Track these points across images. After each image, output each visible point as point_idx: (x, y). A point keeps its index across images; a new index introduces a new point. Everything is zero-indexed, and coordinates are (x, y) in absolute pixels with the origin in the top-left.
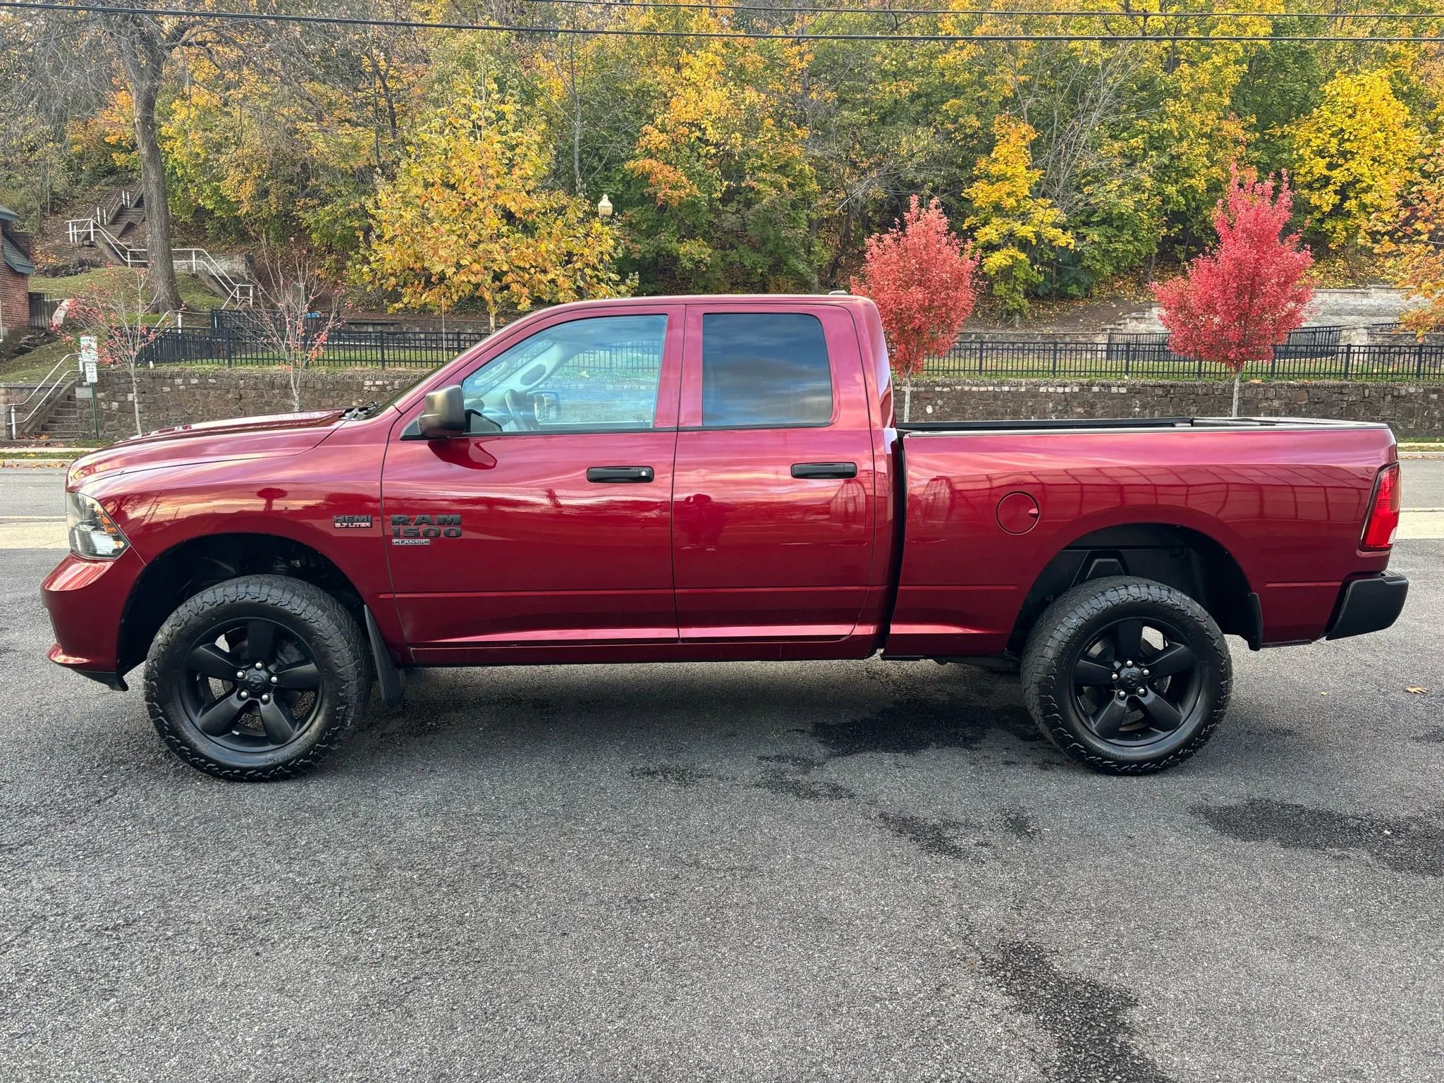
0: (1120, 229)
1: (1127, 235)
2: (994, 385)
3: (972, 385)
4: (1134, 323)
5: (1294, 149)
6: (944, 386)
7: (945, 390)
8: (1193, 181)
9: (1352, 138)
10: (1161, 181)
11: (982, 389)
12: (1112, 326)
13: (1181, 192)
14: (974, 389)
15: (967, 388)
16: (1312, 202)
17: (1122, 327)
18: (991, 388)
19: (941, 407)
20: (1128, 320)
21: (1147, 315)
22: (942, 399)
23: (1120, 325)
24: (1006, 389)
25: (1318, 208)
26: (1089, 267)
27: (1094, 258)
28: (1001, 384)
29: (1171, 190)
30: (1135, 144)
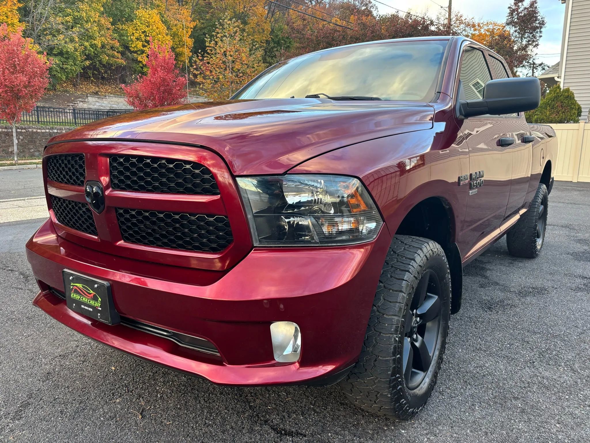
0: (67, 58)
1: (71, 62)
2: (48, 129)
3: (37, 129)
4: (81, 103)
5: (129, 36)
6: (22, 129)
7: (23, 131)
8: (96, 42)
9: (150, 35)
10: (81, 39)
11: (43, 131)
12: (72, 104)
13: (91, 46)
14: (39, 131)
15: (35, 130)
16: (138, 59)
17: (76, 105)
18: (48, 131)
19: (22, 140)
20: (78, 102)
21: (86, 100)
22: (22, 136)
23: (75, 104)
24: (56, 131)
25: (141, 62)
26: (55, 75)
27: (57, 71)
28: (52, 129)
29: (87, 44)
30: (68, 20)
